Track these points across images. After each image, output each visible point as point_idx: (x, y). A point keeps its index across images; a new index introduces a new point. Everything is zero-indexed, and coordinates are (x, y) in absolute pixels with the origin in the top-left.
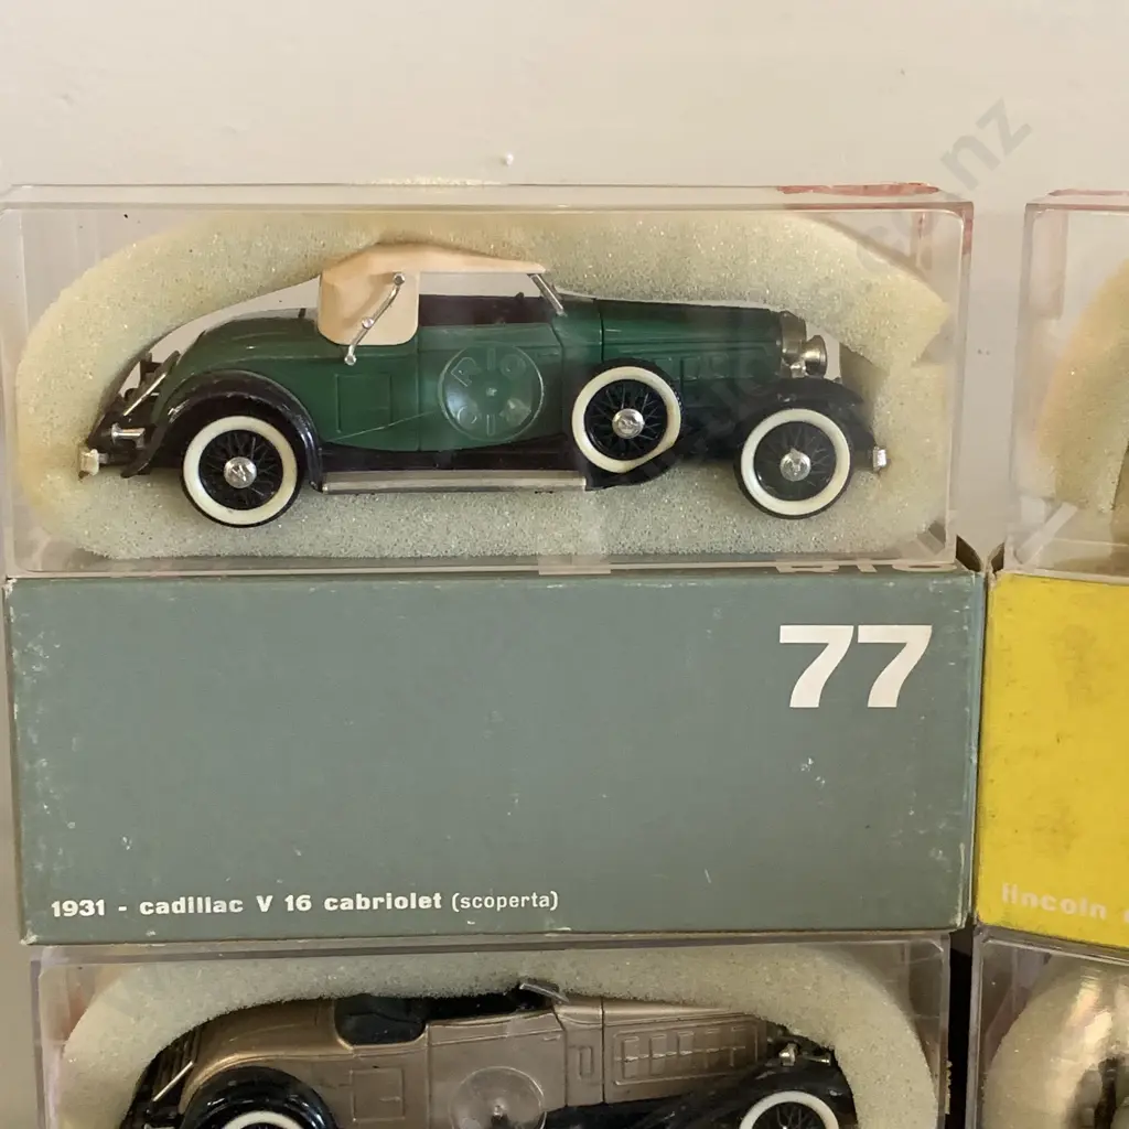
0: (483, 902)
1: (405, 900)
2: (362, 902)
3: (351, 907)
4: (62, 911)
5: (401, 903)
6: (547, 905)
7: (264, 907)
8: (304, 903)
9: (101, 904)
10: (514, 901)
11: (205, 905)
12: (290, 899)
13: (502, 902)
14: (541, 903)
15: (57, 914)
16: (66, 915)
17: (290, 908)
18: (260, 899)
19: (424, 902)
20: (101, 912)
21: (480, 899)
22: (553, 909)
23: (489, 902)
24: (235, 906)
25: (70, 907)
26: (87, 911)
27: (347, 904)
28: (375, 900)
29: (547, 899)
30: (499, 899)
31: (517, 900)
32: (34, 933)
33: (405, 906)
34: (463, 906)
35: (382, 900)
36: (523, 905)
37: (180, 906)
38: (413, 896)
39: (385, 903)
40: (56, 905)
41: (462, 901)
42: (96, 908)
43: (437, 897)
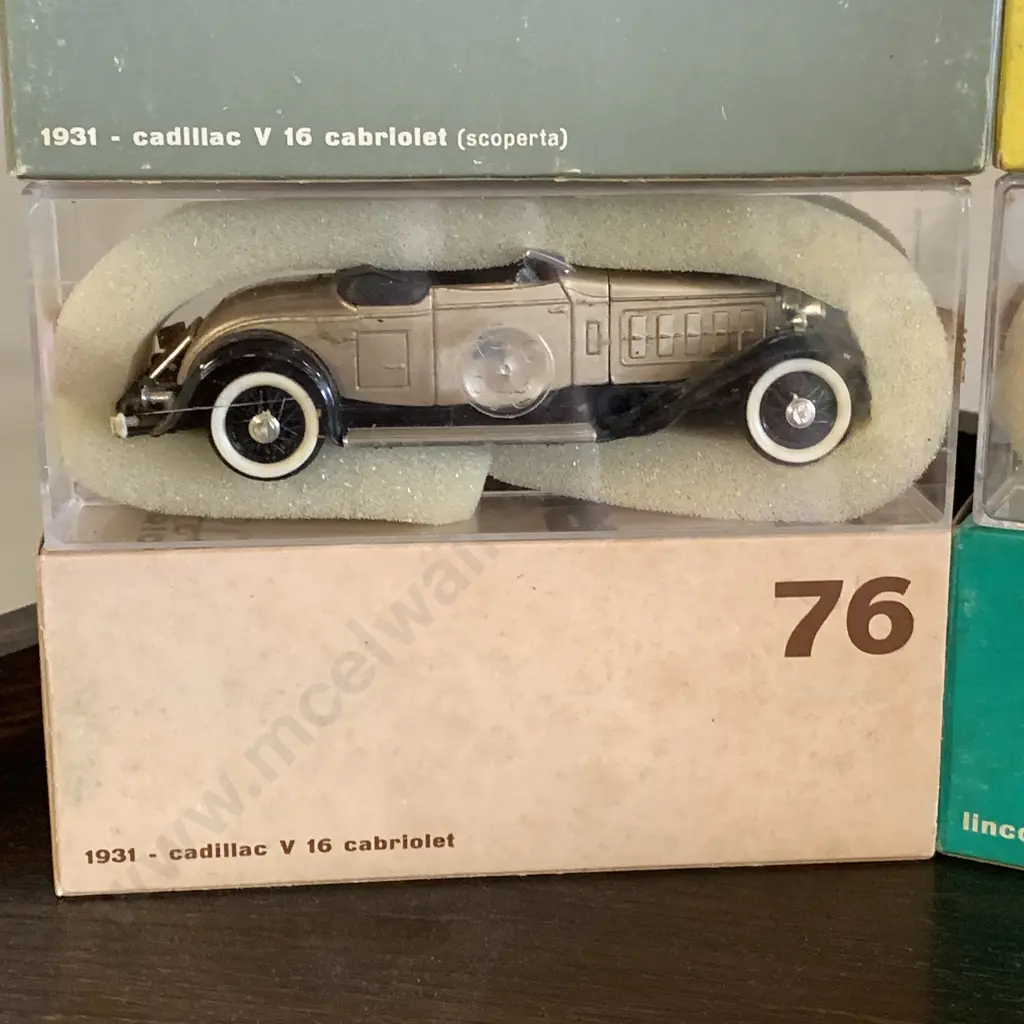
0: (489, 140)
1: (408, 135)
2: (365, 137)
3: (353, 143)
4: (52, 139)
5: (405, 139)
6: (556, 143)
7: (263, 140)
8: (304, 136)
9: (92, 132)
10: (522, 139)
11: (201, 137)
12: (289, 132)
13: (509, 139)
14: (550, 141)
15: (47, 142)
16: (56, 143)
17: (290, 142)
18: (258, 130)
19: (430, 139)
20: (93, 142)
21: (487, 136)
22: (562, 148)
23: (496, 140)
24: (233, 139)
25: (62, 136)
26: (78, 140)
27: (349, 139)
28: (378, 135)
29: (556, 137)
30: (506, 136)
31: (525, 138)
32: (25, 162)
33: (409, 142)
34: (469, 144)
35: (385, 135)
36: (531, 143)
37: (175, 137)
38: (417, 131)
39: (388, 140)
40: (46, 132)
41: (468, 138)
42: (87, 136)
43: (443, 133)
